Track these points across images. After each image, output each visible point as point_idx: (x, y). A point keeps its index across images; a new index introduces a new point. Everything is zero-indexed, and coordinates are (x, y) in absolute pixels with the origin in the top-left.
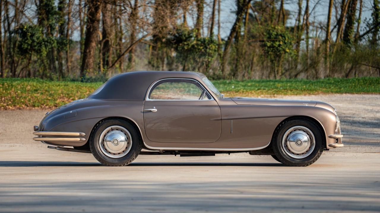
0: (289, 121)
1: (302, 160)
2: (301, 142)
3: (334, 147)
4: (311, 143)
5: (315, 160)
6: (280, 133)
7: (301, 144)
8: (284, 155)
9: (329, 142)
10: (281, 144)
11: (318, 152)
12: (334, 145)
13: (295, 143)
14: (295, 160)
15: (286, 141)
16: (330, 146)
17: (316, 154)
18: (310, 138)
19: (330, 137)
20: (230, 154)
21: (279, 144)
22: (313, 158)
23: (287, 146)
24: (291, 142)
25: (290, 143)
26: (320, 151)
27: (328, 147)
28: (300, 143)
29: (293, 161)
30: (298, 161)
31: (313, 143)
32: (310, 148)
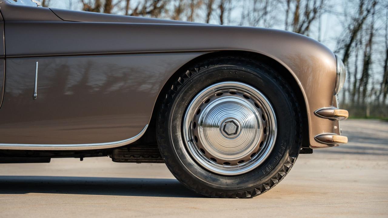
0: (203, 66)
1: (237, 181)
2: (238, 127)
3: (330, 143)
4: (265, 131)
5: (275, 181)
6: (178, 100)
7: (236, 133)
8: (189, 165)
9: (316, 130)
10: (179, 134)
11: (283, 155)
12: (330, 137)
13: (218, 129)
14: (219, 178)
15: (194, 125)
16: (320, 139)
17: (277, 164)
18: (263, 117)
19: (321, 114)
20: (84, 159)
21: (174, 131)
22: (268, 174)
23: (197, 139)
24: (207, 129)
25: (204, 131)
26: (290, 155)
27: (313, 142)
28: (234, 132)
29: (214, 180)
30: (229, 181)
31: (271, 132)
32: (261, 144)
